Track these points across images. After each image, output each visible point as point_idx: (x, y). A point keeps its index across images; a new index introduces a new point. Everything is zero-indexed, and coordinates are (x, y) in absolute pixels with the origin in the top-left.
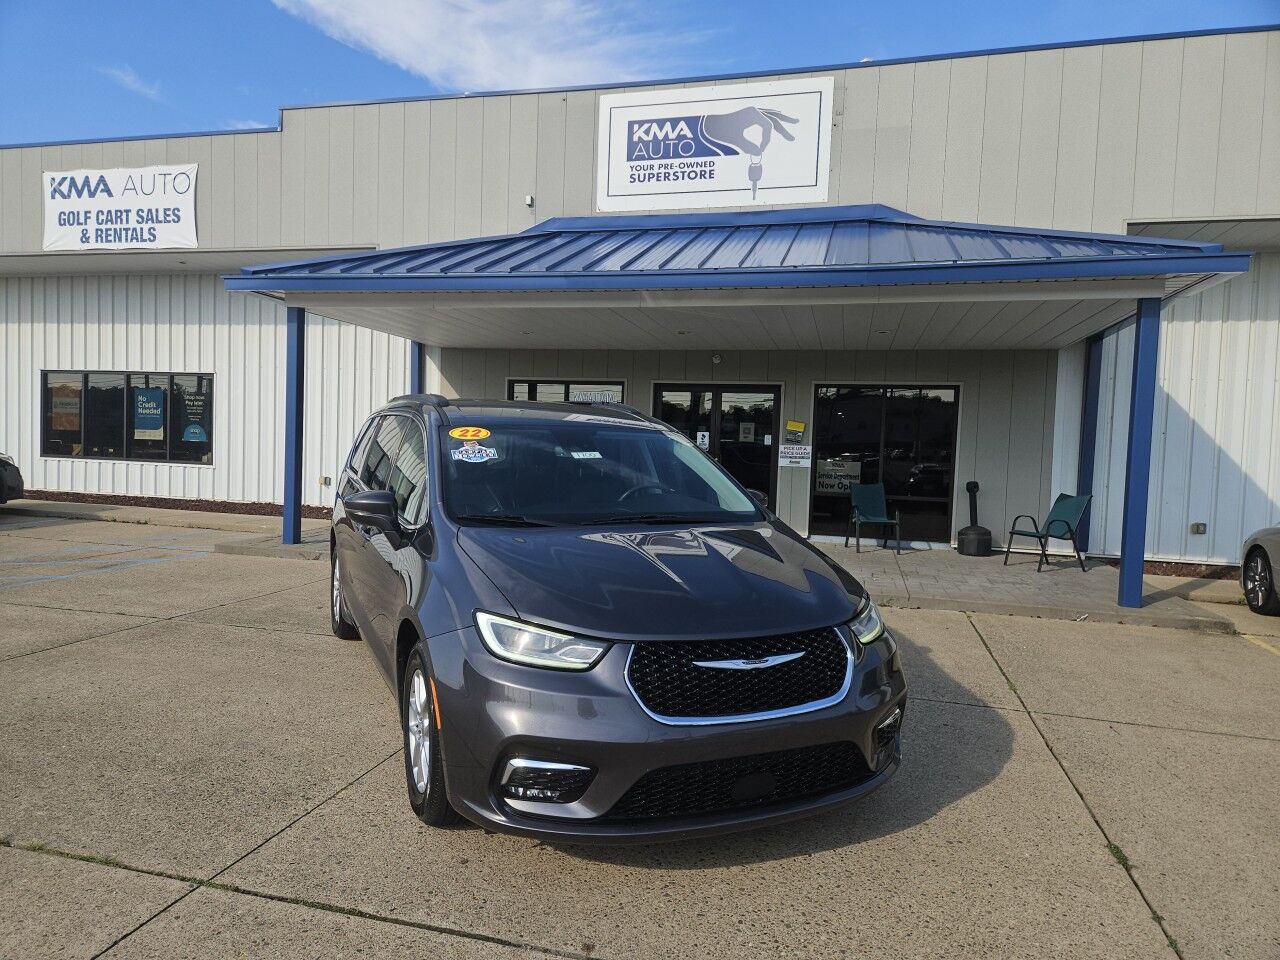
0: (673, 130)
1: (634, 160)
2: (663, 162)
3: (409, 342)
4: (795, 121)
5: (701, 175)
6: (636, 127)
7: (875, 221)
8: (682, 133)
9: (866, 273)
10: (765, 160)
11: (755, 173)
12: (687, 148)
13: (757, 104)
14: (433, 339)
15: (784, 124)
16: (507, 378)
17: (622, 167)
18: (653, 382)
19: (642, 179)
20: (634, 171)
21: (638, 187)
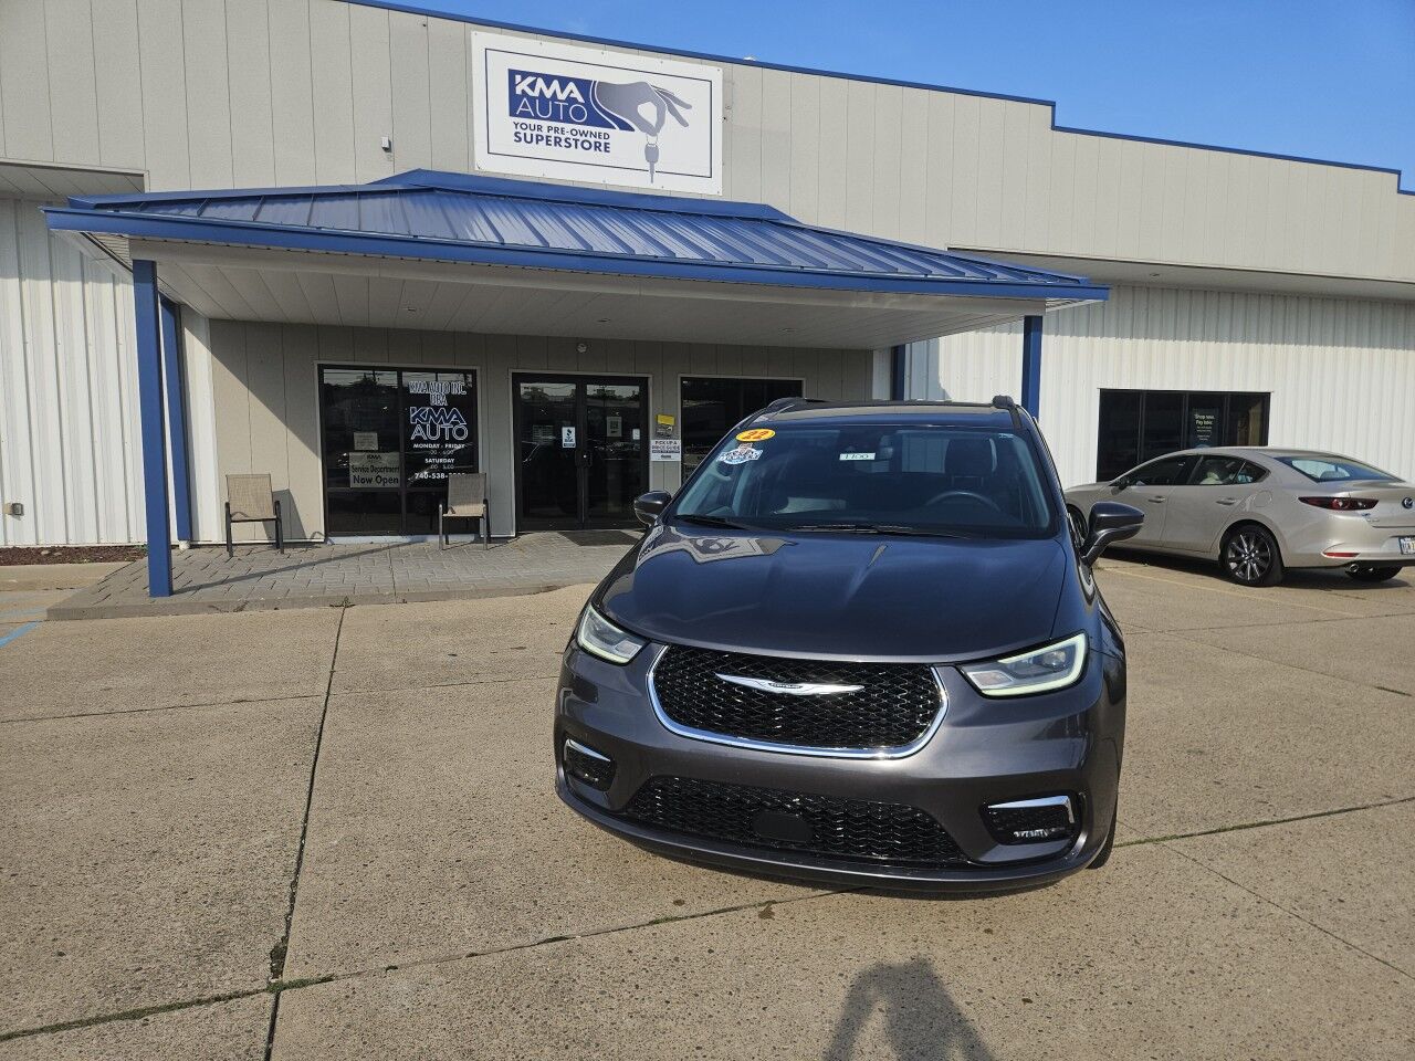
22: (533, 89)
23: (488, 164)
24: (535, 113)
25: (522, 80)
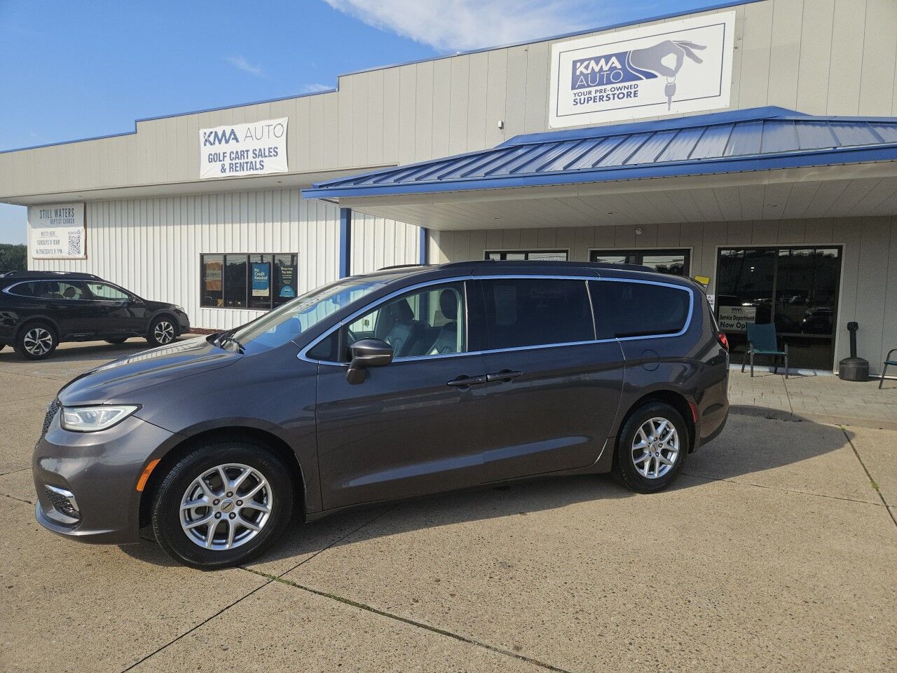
0: (606, 65)
1: (576, 89)
2: (599, 88)
3: (419, 228)
4: (703, 48)
5: (628, 95)
6: (578, 64)
7: (769, 119)
8: (613, 66)
9: (758, 161)
10: (679, 79)
11: (670, 90)
12: (617, 76)
13: (672, 38)
14: (434, 225)
15: (694, 51)
16: (484, 251)
17: (567, 94)
18: (589, 249)
19: (582, 102)
20: (577, 97)
21: (580, 109)
22: (587, 70)
23: (556, 123)
24: (587, 83)
25: (581, 65)
